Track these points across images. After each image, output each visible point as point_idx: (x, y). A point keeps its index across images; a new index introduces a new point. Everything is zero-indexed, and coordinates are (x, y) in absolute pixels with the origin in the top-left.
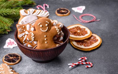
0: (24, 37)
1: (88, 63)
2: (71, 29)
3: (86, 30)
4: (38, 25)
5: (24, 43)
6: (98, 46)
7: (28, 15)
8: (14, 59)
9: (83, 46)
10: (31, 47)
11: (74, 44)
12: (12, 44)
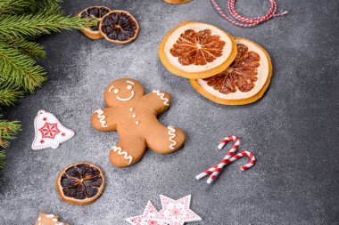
4: (110, 90)
12: (53, 133)
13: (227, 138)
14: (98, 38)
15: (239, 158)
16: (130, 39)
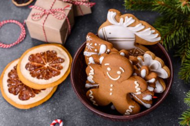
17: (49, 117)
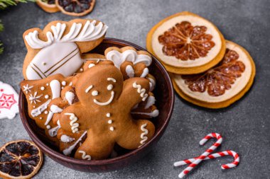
0: (46, 112)
1: (225, 153)
2: (166, 33)
3: (208, 32)
4: (87, 91)
5: (48, 127)
6: (247, 89)
7: (48, 46)
8: (24, 162)
9: (206, 93)
10: (71, 139)
11: (181, 87)
12: (10, 104)
13: (210, 135)
14: (54, 11)
15: (223, 156)
16: (86, 12)
17: (204, 127)
